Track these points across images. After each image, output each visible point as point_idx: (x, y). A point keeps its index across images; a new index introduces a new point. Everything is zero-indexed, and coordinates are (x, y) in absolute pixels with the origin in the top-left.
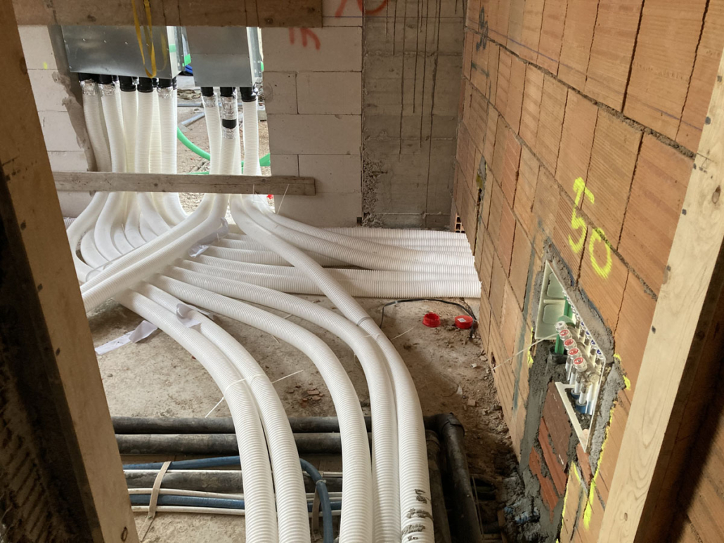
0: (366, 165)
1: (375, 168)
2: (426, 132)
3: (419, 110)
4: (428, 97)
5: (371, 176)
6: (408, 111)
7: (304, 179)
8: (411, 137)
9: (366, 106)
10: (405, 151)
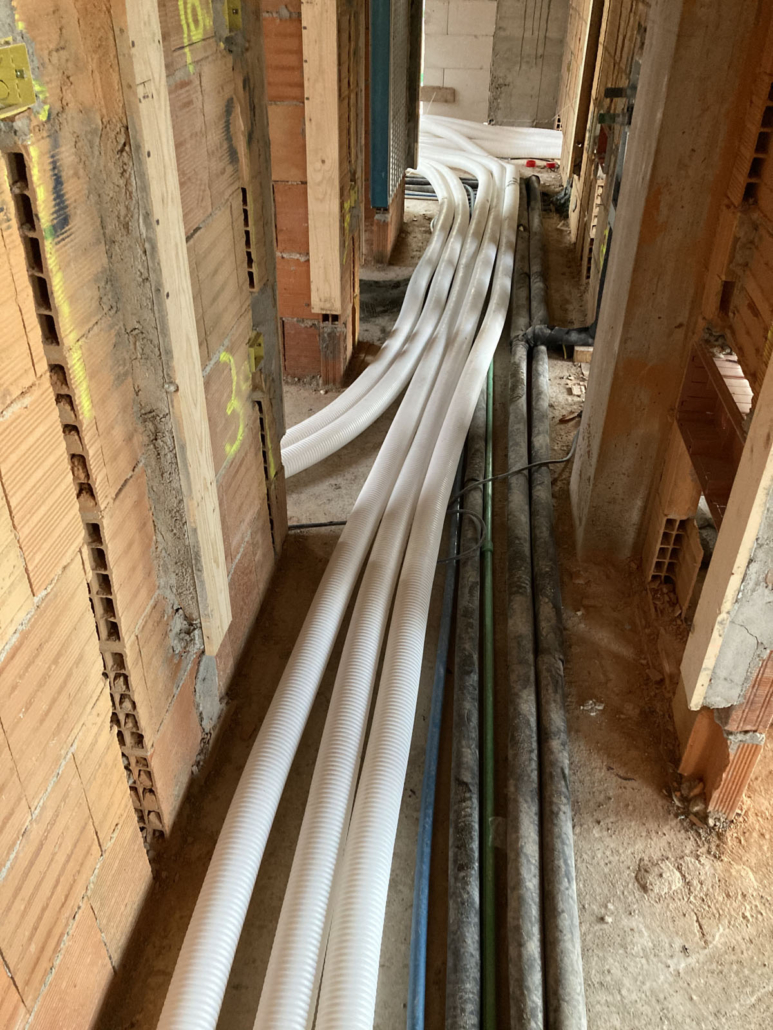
0: (494, 78)
1: (501, 81)
2: (540, 52)
3: (536, 33)
4: (543, 23)
5: (498, 86)
6: (528, 34)
7: (446, 89)
8: (529, 56)
9: (499, 28)
10: (524, 67)
